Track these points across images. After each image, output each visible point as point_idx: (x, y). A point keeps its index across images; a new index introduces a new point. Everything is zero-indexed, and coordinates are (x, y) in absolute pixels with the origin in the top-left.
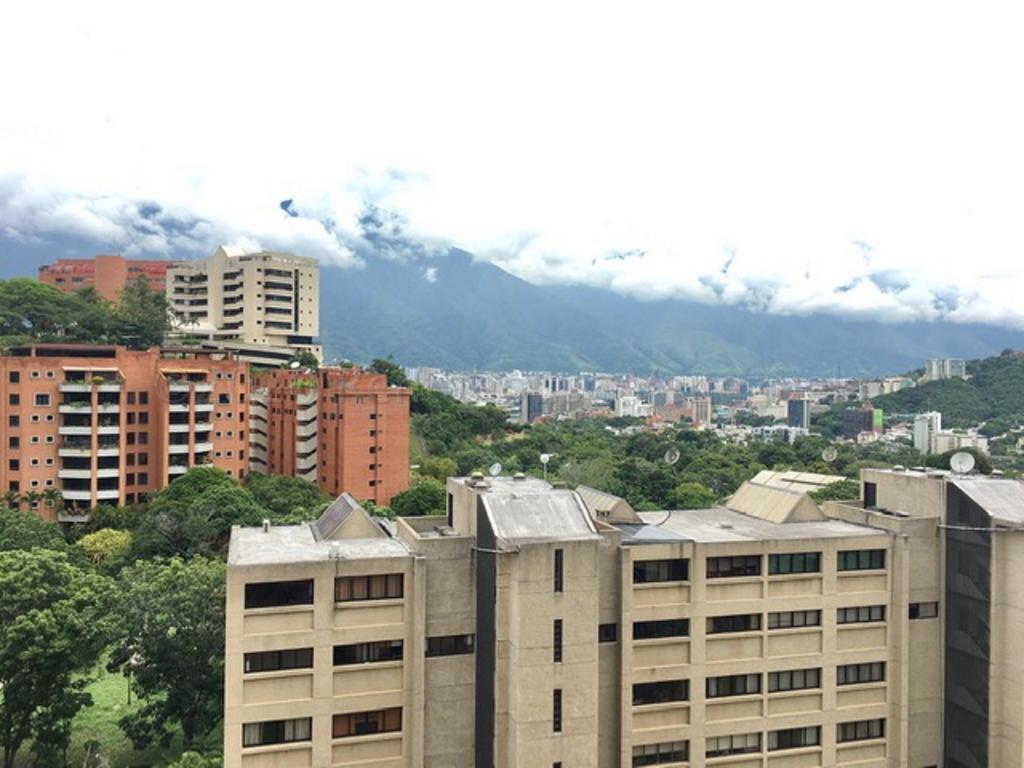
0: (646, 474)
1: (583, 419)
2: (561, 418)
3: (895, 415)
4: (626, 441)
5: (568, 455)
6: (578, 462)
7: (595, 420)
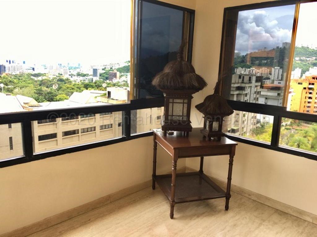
0: (46, 92)
1: (22, 74)
2: (14, 73)
3: (122, 74)
4: (39, 82)
5: (16, 86)
6: (21, 89)
7: (27, 74)
